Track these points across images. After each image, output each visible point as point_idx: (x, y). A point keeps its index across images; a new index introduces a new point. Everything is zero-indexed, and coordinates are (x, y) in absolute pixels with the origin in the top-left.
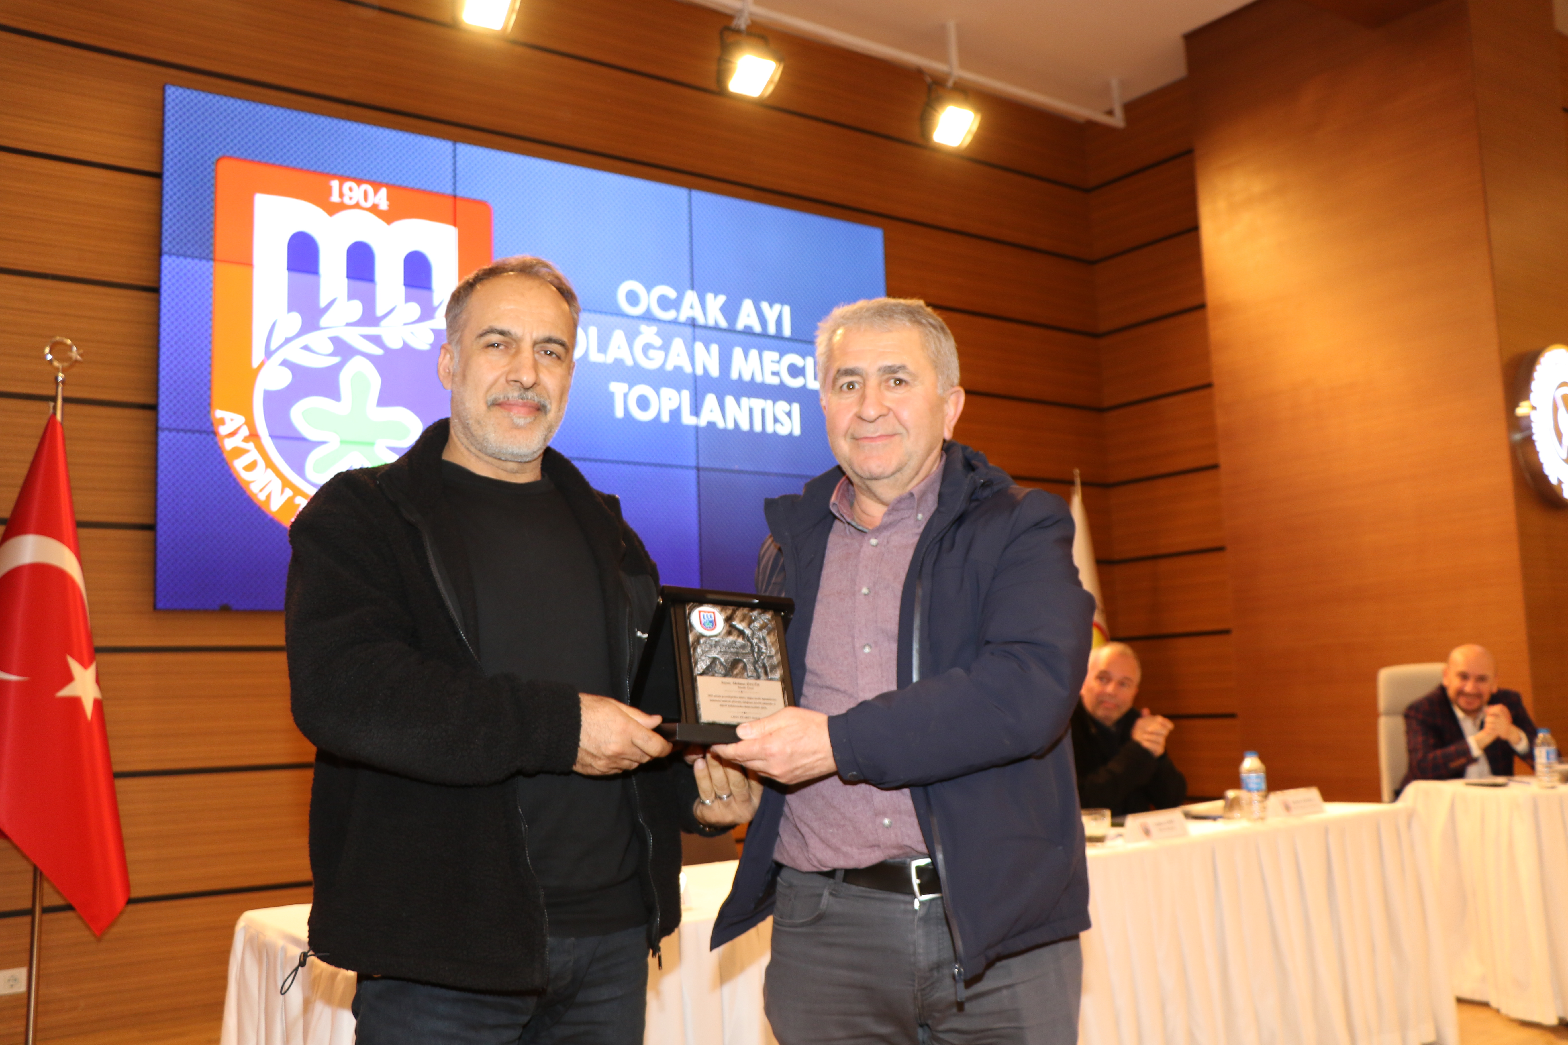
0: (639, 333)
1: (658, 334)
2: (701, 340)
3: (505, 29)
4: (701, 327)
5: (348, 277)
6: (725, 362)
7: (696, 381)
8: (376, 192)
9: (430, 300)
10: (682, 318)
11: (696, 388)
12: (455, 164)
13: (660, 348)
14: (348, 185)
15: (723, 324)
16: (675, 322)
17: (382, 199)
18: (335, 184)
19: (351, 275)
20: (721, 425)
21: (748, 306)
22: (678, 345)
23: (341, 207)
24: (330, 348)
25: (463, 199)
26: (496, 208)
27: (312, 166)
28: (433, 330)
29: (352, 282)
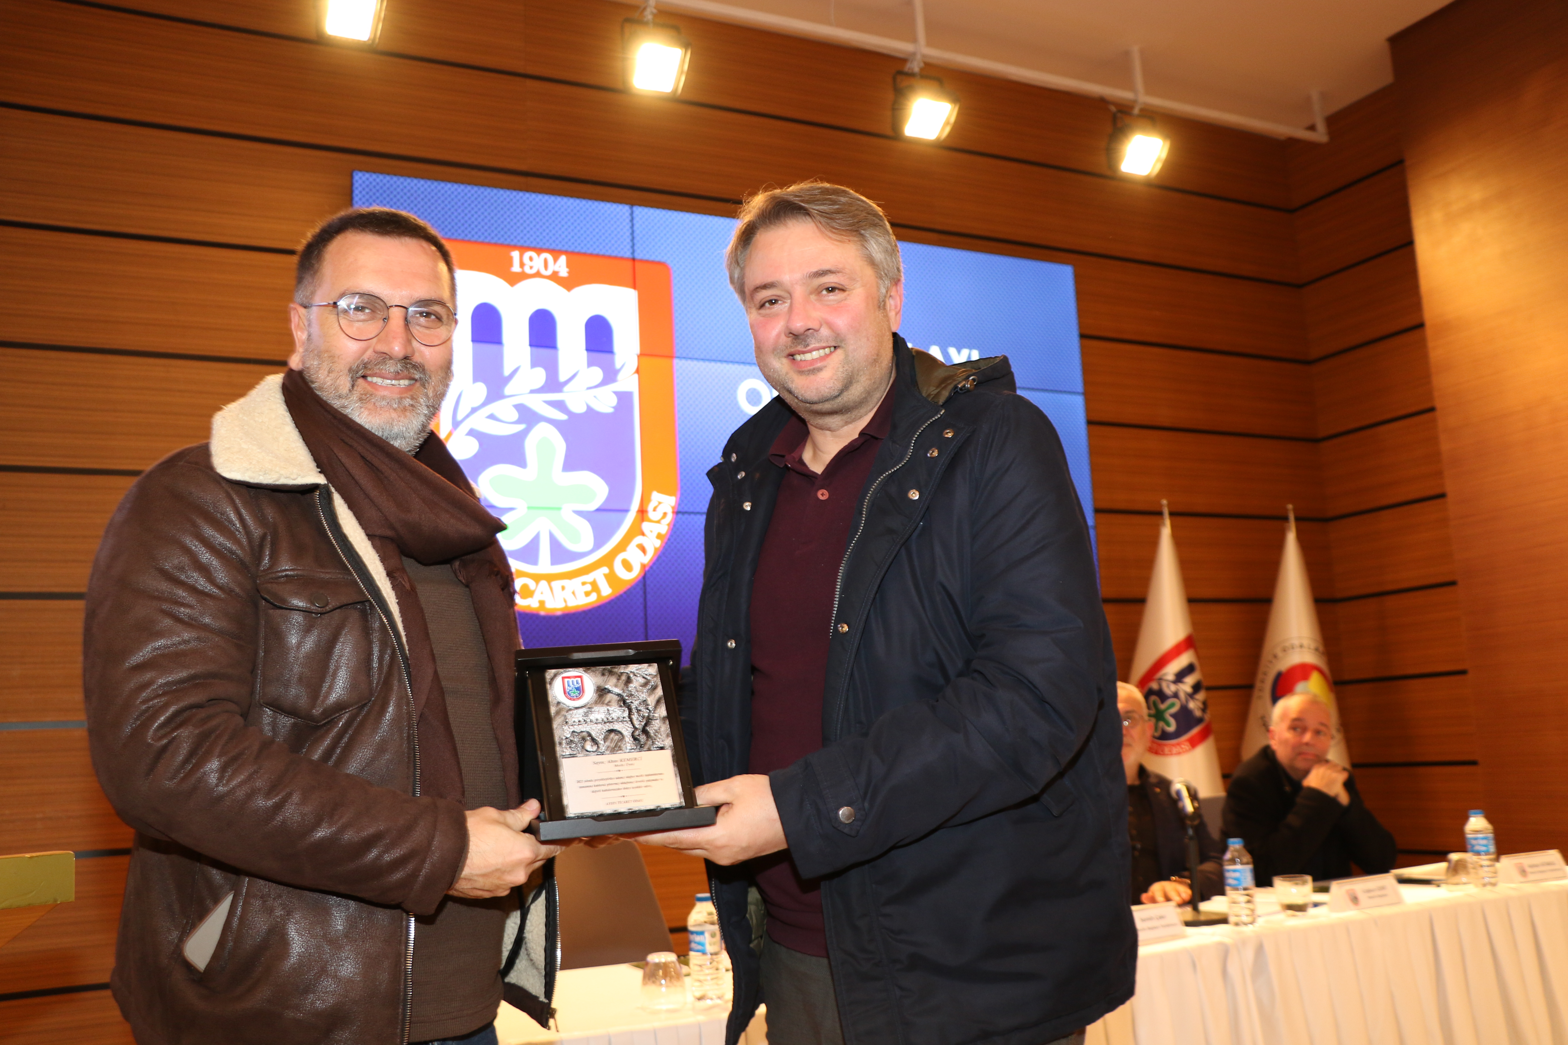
3: (675, 91)
5: (531, 345)
8: (556, 260)
9: (612, 363)
12: (632, 226)
14: (528, 254)
17: (561, 266)
18: (515, 254)
19: (534, 343)
23: (523, 276)
24: (515, 416)
25: (641, 261)
26: (675, 269)
27: (493, 238)
28: (615, 393)
29: (535, 349)
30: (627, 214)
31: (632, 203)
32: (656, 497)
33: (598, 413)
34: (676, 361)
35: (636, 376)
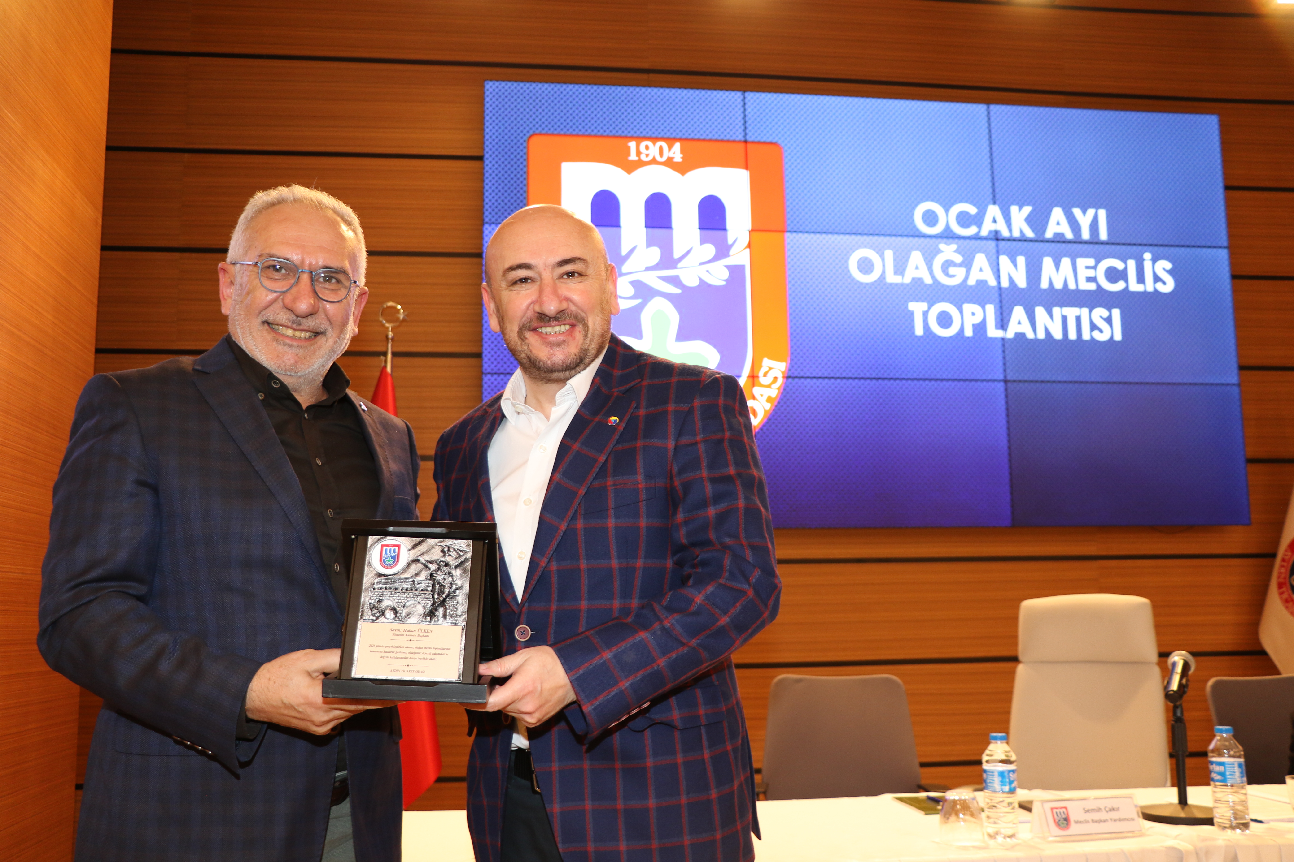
0: (939, 251)
1: (957, 251)
2: (1004, 254)
4: (1004, 239)
5: (646, 227)
6: (1034, 272)
7: (1000, 295)
8: (670, 148)
9: (725, 239)
10: (984, 233)
11: (1001, 301)
12: (744, 111)
13: (960, 265)
14: (643, 144)
15: (1030, 234)
16: (976, 237)
17: (676, 152)
18: (632, 145)
19: (649, 224)
20: (1030, 335)
21: (1057, 214)
22: (981, 260)
23: (640, 164)
24: (633, 291)
25: (753, 142)
26: (786, 148)
27: (611, 131)
28: (727, 267)
29: (650, 230)
30: (739, 100)
31: (744, 89)
32: (767, 363)
33: (710, 286)
34: (788, 234)
35: (748, 250)
